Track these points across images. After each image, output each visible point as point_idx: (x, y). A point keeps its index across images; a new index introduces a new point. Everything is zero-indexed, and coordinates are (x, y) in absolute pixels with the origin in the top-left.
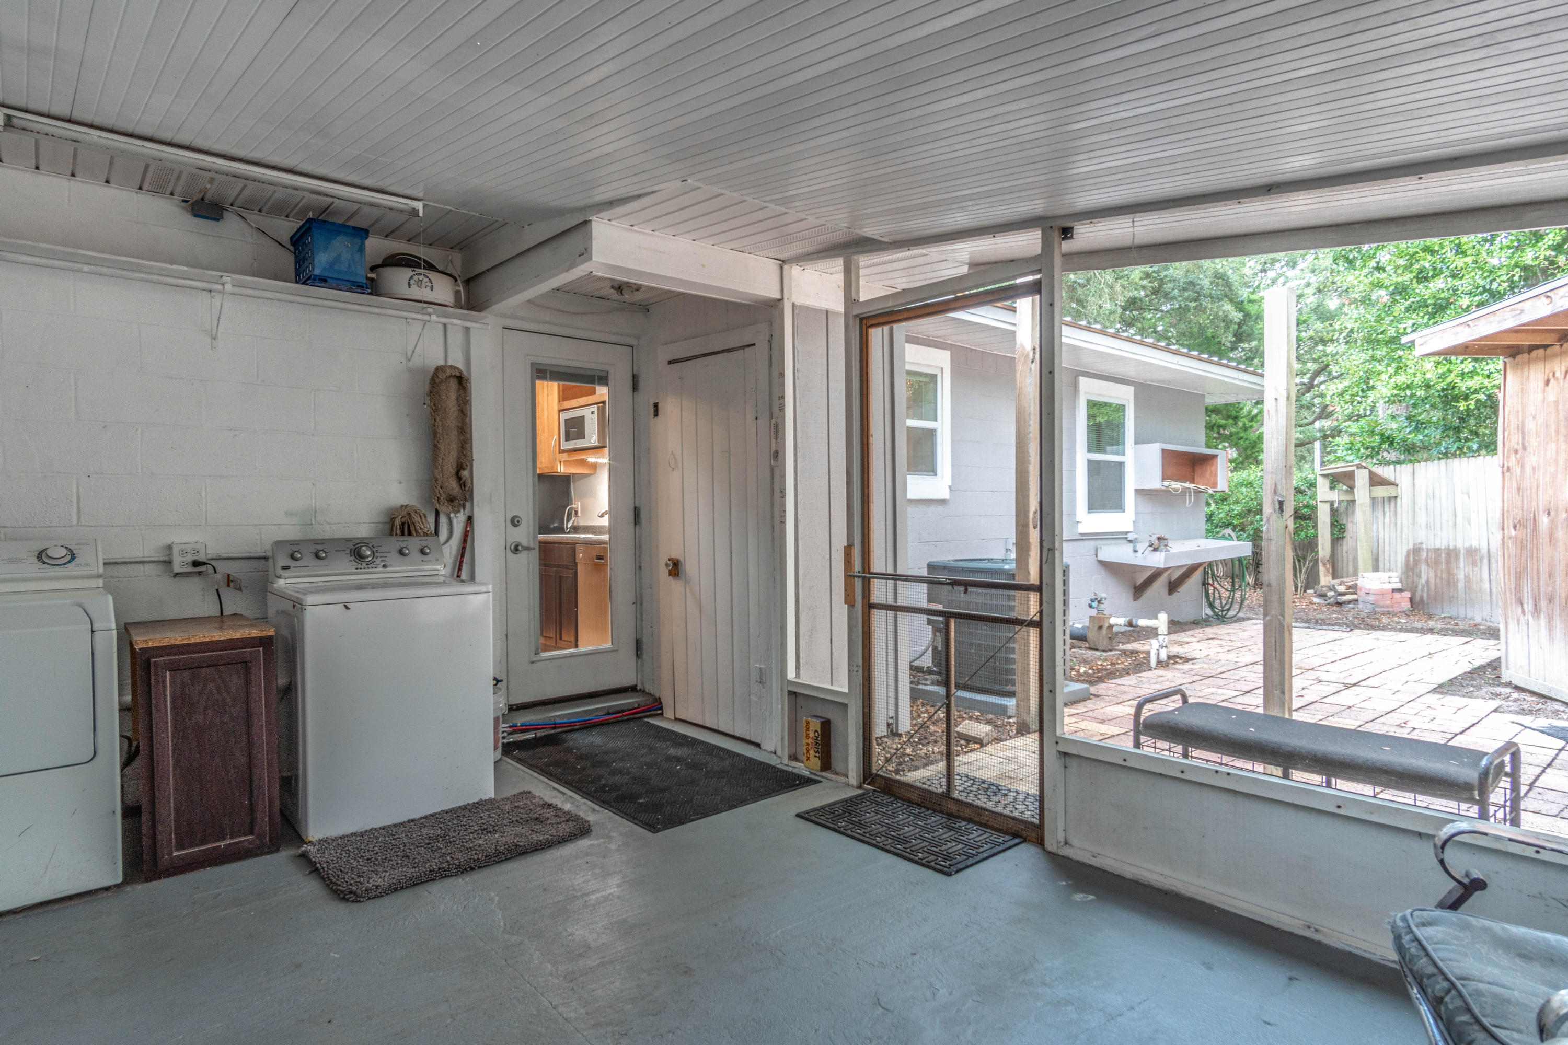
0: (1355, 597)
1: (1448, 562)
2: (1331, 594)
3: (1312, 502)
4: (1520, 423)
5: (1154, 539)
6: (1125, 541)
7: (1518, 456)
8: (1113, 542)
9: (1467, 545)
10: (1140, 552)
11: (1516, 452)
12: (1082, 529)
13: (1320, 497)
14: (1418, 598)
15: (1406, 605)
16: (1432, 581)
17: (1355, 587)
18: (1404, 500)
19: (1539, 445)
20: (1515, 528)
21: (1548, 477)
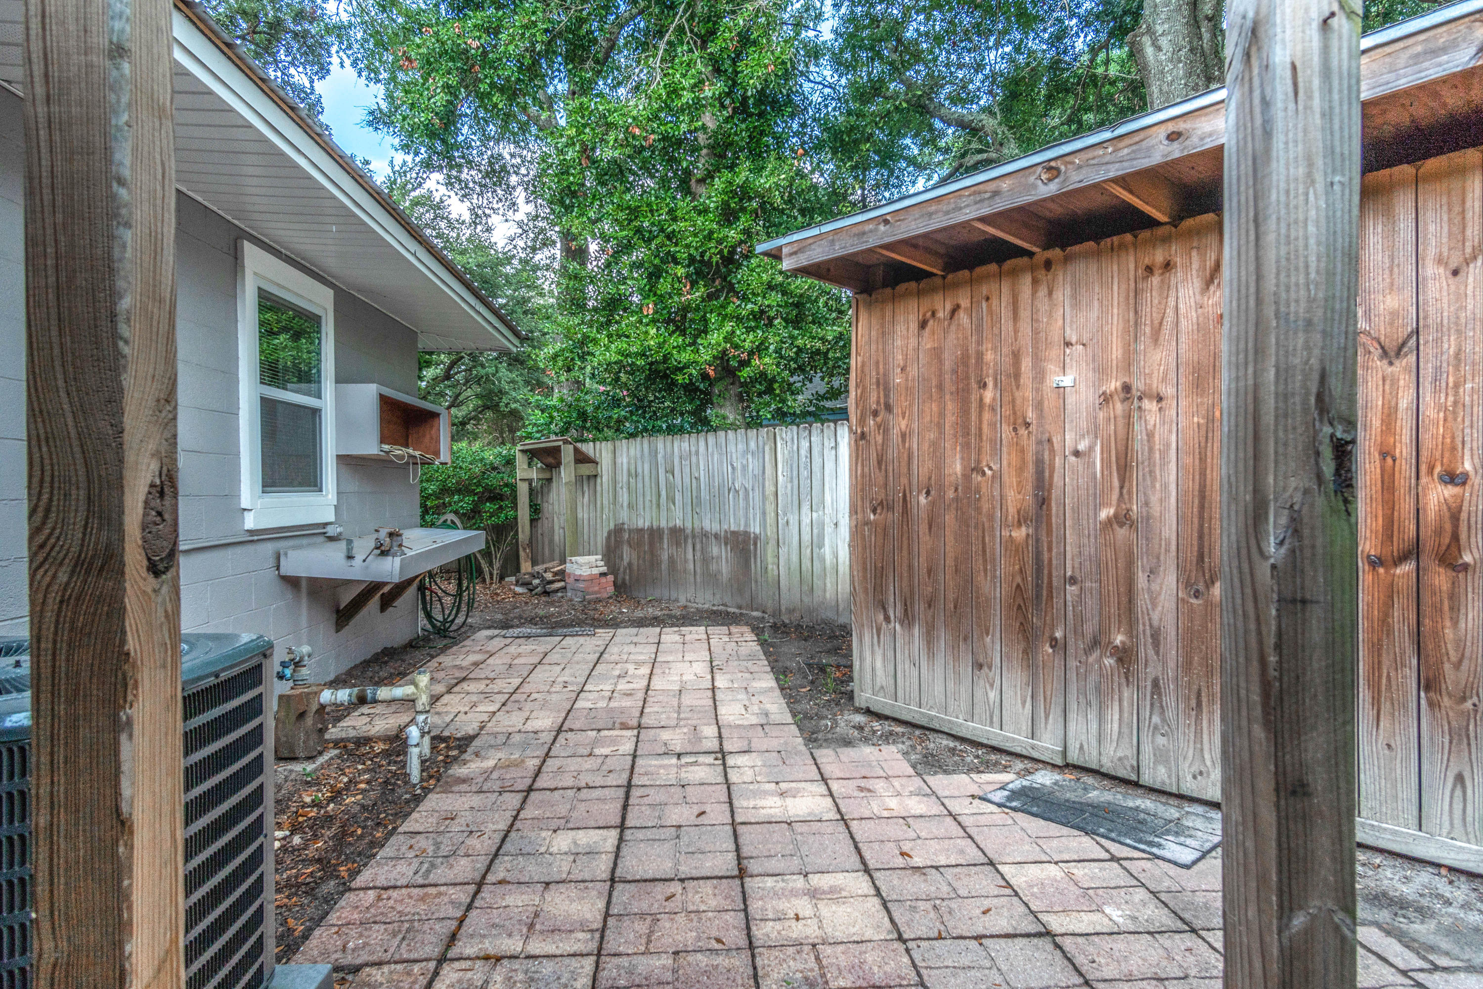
0: (562, 584)
1: (652, 544)
2: (536, 582)
3: (511, 480)
4: (881, 377)
5: (383, 533)
6: (321, 539)
7: (879, 419)
8: (305, 541)
9: (671, 525)
10: (359, 558)
11: (875, 413)
12: (250, 522)
13: (519, 474)
14: (620, 581)
15: (611, 589)
16: (635, 562)
17: (563, 572)
18: (605, 479)
19: (911, 405)
20: (874, 511)
21: (926, 446)
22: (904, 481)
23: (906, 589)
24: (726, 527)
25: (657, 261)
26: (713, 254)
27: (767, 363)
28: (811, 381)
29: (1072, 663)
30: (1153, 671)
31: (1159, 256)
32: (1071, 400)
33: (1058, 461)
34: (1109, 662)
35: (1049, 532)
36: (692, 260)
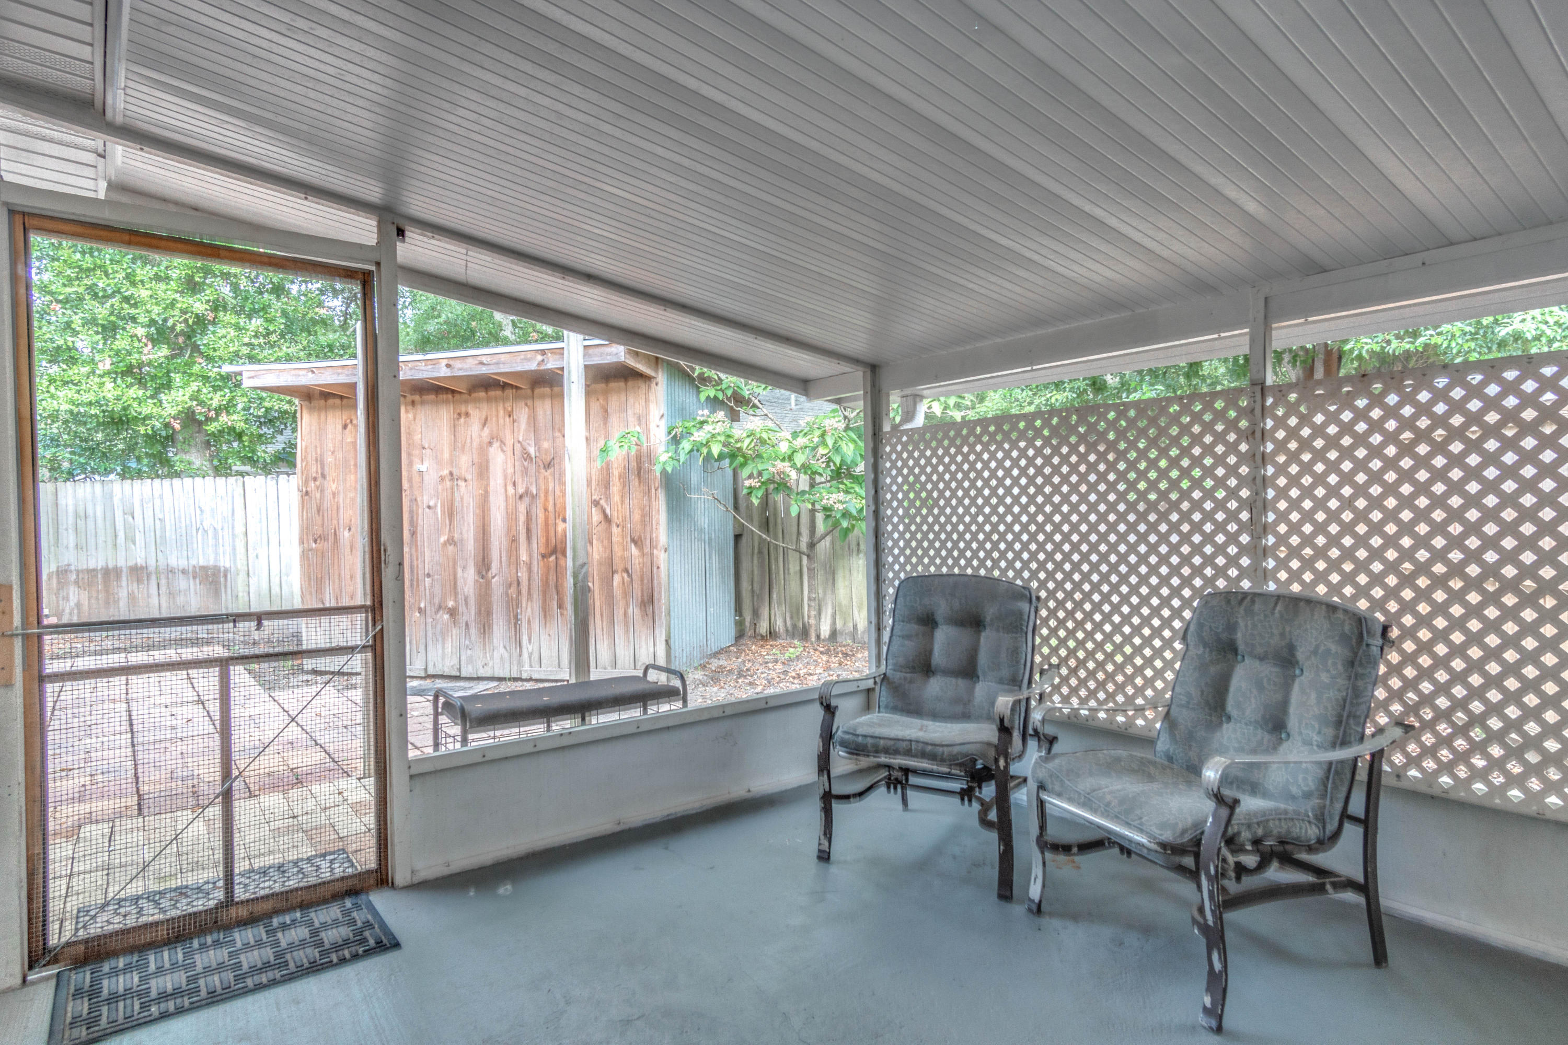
1: (107, 583)
4: (318, 456)
7: (317, 483)
11: (315, 479)
18: (43, 520)
19: (338, 476)
20: (315, 541)
21: (348, 501)
22: (335, 522)
23: (337, 590)
24: (193, 562)
25: (113, 318)
26: (176, 321)
27: (235, 419)
28: (281, 433)
29: (429, 620)
30: (465, 618)
31: (463, 409)
32: (426, 478)
33: (420, 511)
34: (446, 617)
35: (417, 550)
36: (153, 322)
